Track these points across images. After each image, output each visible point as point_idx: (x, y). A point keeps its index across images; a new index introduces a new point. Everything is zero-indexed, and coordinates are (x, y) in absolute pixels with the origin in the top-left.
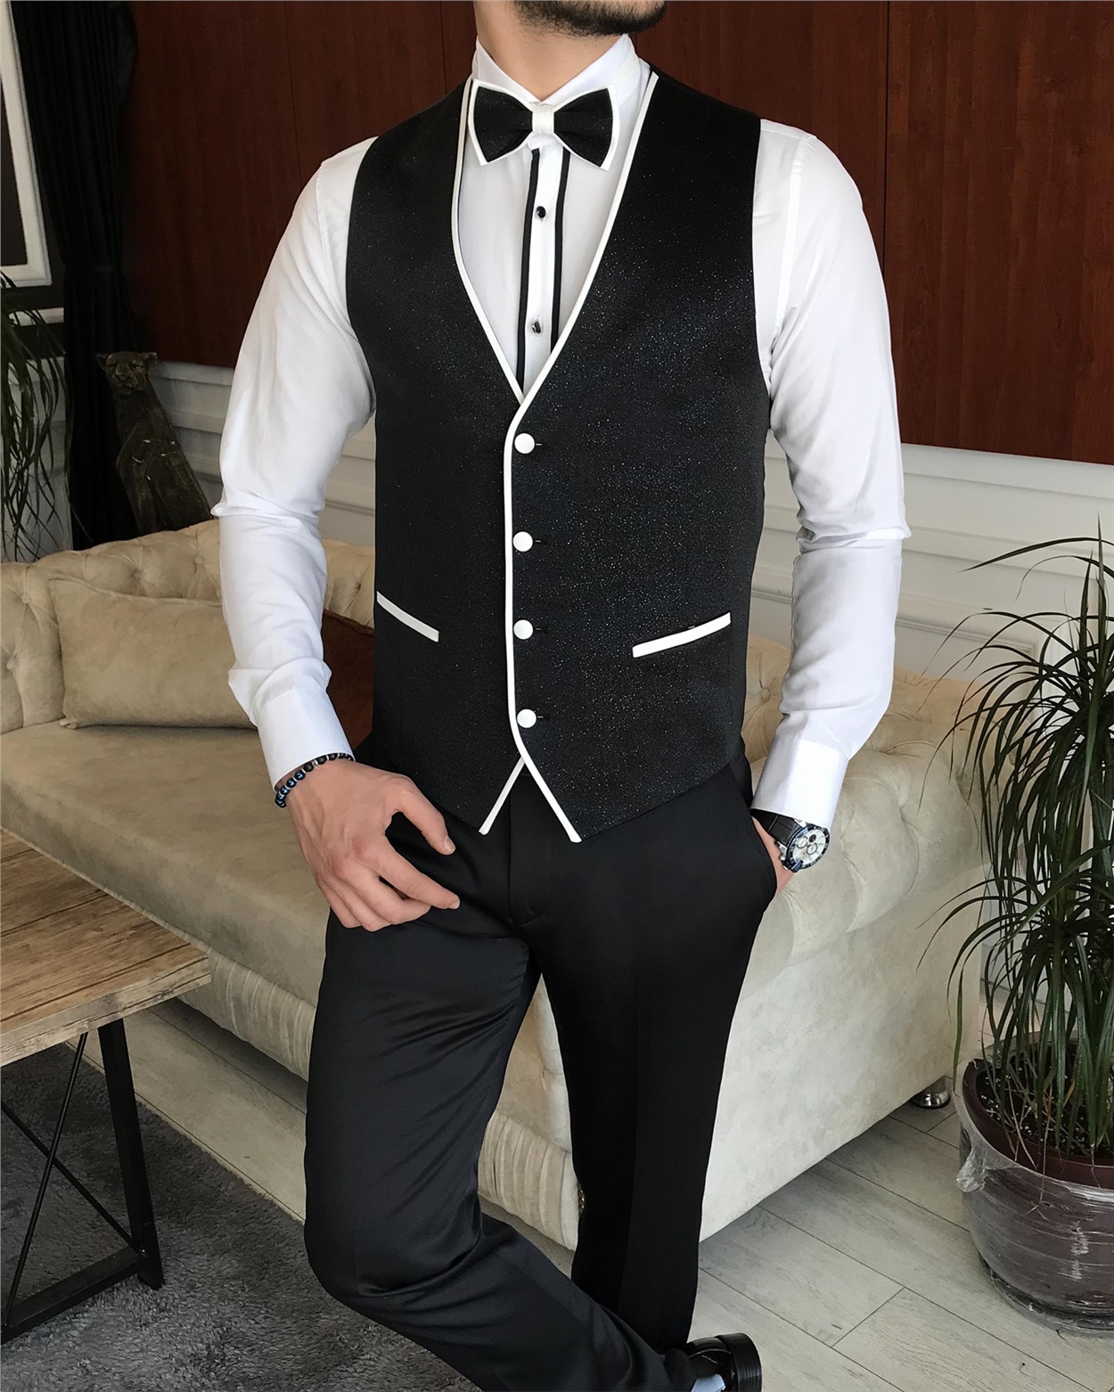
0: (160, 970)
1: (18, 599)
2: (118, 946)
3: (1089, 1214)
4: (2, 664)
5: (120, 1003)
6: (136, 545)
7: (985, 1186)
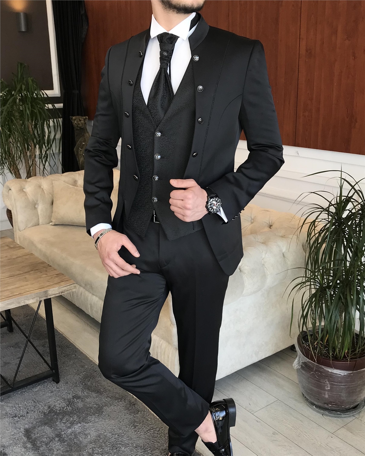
0: (61, 285)
1: (40, 187)
2: (51, 279)
3: (330, 377)
4: (34, 206)
5: (49, 294)
6: (77, 173)
7: (301, 367)
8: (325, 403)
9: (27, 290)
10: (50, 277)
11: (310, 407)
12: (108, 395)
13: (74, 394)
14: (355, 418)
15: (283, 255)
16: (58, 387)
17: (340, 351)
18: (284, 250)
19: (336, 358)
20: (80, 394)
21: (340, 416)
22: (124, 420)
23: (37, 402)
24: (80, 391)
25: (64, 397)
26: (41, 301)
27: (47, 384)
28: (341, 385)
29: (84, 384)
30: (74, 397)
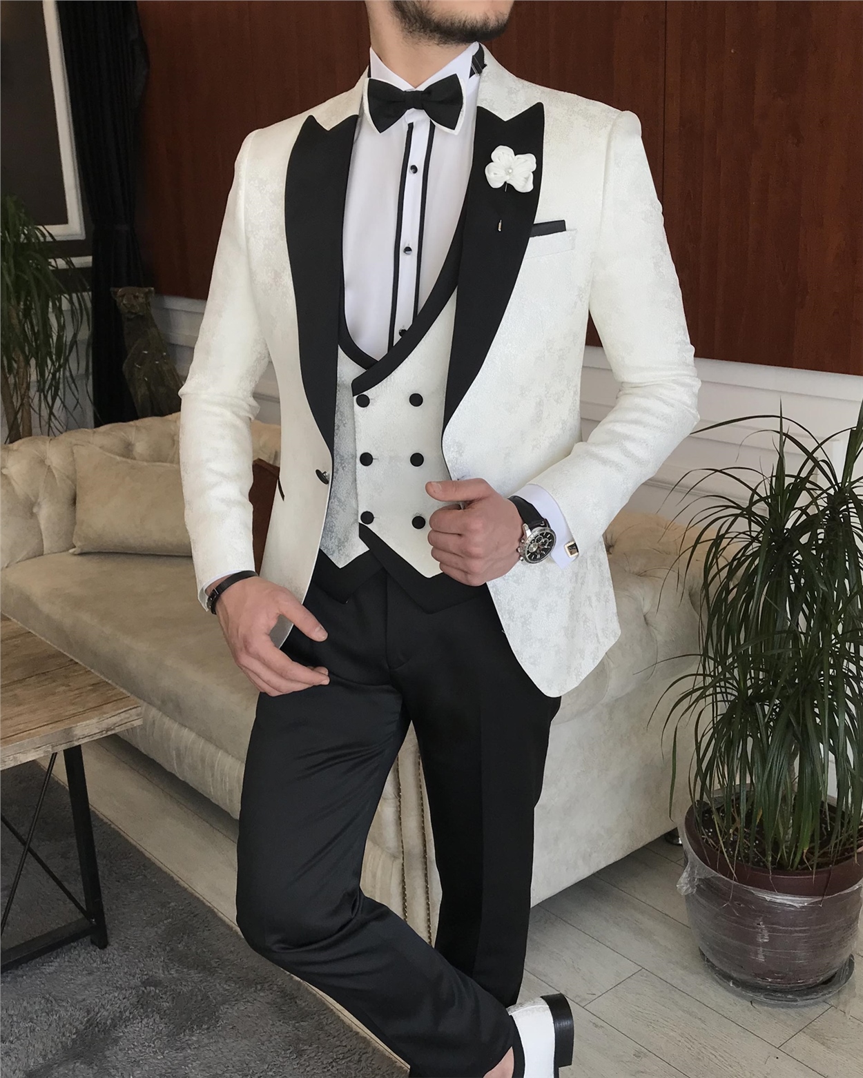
1: (42, 462)
2: (79, 697)
3: (769, 911)
4: (29, 509)
5: (76, 735)
6: (131, 426)
7: (697, 890)
8: (757, 975)
9: (21, 727)
10: (77, 692)
11: (720, 985)
12: (230, 975)
13: (146, 975)
14: (827, 1006)
15: (645, 619)
16: (105, 958)
17: (789, 854)
18: (647, 607)
19: (780, 867)
20: (161, 975)
21: (795, 1004)
22: (273, 1038)
23: (54, 1002)
24: (161, 968)
25: (121, 985)
26: (56, 753)
27: (77, 952)
28: (796, 931)
29: (168, 948)
30: (145, 984)
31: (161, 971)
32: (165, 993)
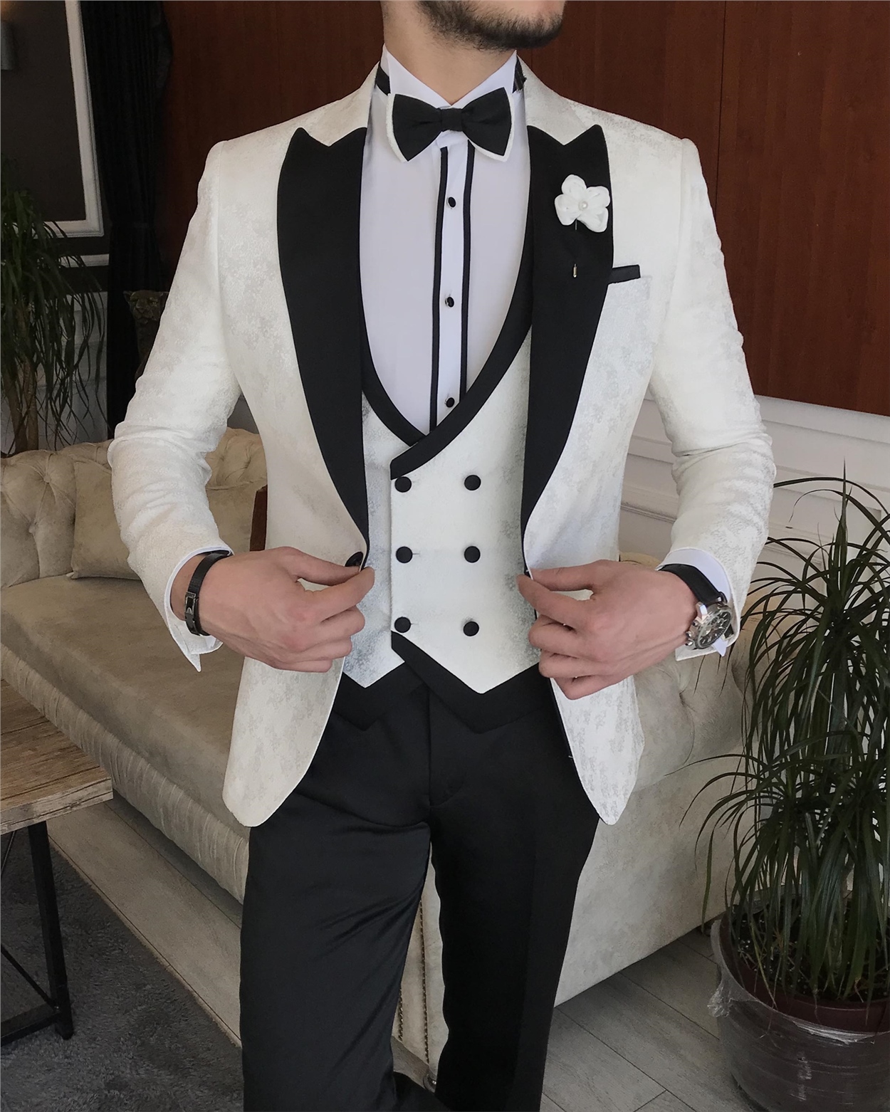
0: (70, 787)
1: (40, 478)
2: (44, 764)
3: (812, 1046)
4: (25, 530)
5: (37, 811)
7: (730, 1013)
12: (205, 1079)
13: (111, 1074)
15: (681, 696)
16: (69, 1052)
17: (838, 983)
18: (683, 684)
19: (828, 997)
20: (127, 1074)
24: (129, 1067)
25: (82, 1086)
27: (38, 1042)
28: (844, 1070)
29: (139, 1042)
30: (109, 1086)
31: (128, 1071)
32: (131, 1098)
